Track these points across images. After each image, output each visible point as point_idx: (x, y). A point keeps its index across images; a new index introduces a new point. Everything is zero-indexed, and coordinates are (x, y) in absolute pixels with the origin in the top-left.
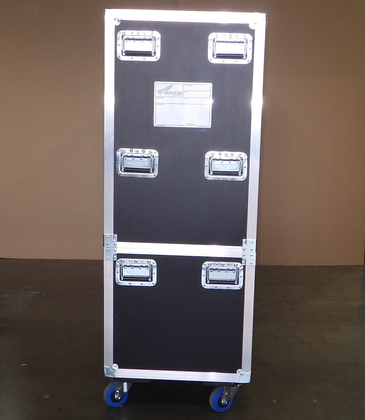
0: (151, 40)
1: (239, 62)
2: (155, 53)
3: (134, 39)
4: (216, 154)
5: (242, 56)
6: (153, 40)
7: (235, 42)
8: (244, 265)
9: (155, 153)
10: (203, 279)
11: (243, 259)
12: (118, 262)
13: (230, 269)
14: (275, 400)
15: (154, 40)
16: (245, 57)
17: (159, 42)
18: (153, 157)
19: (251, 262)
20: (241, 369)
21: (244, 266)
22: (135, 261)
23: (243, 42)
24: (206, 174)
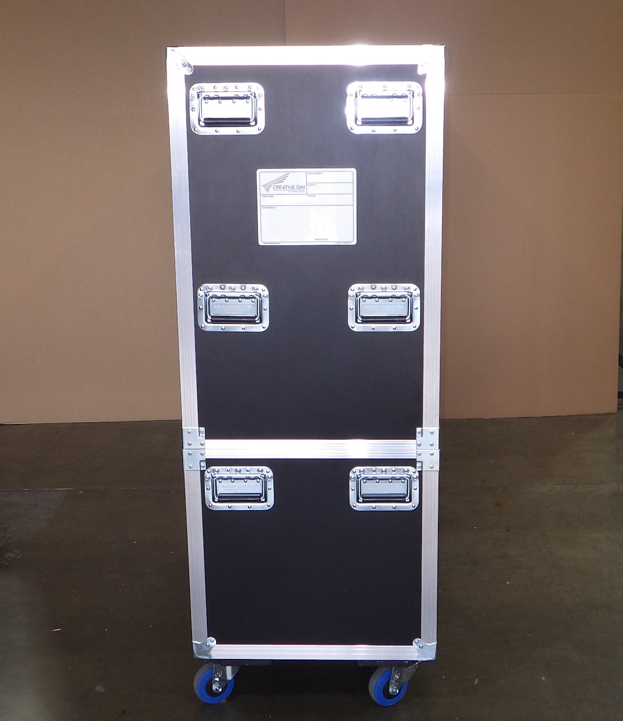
0: (247, 98)
1: (401, 130)
2: (256, 120)
3: (218, 98)
4: (366, 288)
5: (406, 120)
6: (250, 98)
7: (393, 97)
8: (420, 470)
9: (262, 290)
10: (352, 495)
11: (417, 460)
12: (208, 472)
13: (397, 478)
14: (477, 680)
15: (253, 98)
16: (410, 122)
17: (261, 103)
18: (260, 297)
19: (431, 466)
20: (420, 638)
21: (420, 473)
22: (236, 470)
23: (407, 96)
24: (351, 322)
